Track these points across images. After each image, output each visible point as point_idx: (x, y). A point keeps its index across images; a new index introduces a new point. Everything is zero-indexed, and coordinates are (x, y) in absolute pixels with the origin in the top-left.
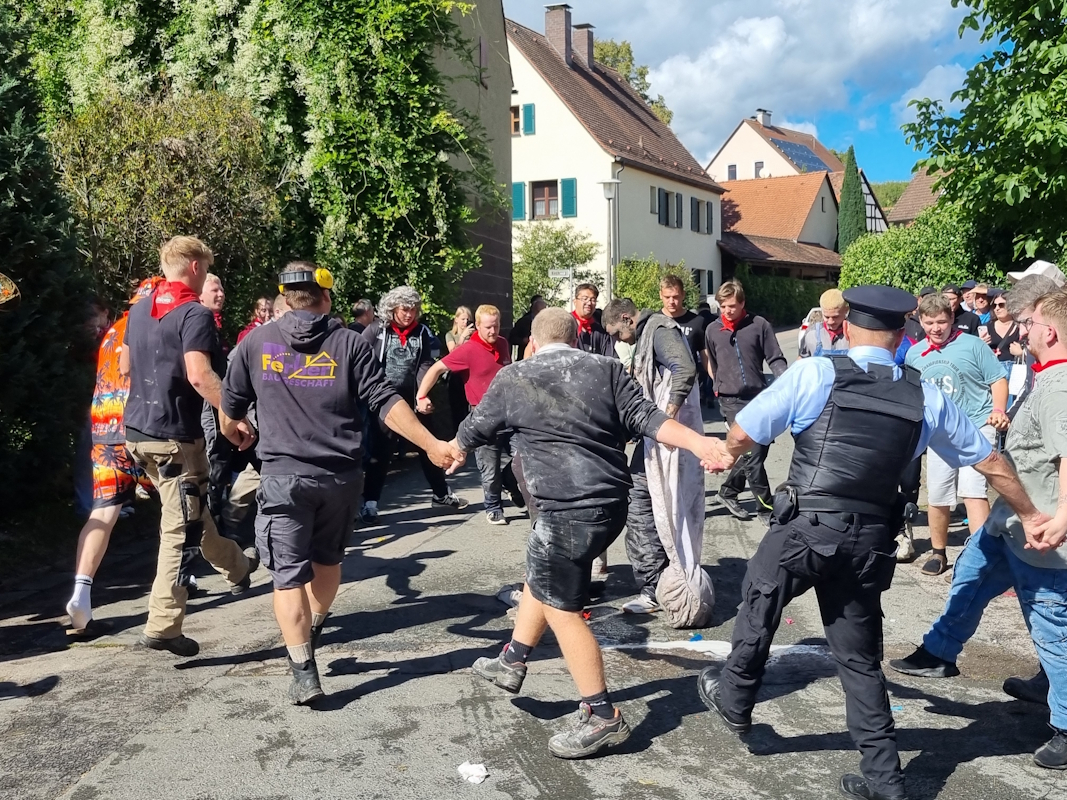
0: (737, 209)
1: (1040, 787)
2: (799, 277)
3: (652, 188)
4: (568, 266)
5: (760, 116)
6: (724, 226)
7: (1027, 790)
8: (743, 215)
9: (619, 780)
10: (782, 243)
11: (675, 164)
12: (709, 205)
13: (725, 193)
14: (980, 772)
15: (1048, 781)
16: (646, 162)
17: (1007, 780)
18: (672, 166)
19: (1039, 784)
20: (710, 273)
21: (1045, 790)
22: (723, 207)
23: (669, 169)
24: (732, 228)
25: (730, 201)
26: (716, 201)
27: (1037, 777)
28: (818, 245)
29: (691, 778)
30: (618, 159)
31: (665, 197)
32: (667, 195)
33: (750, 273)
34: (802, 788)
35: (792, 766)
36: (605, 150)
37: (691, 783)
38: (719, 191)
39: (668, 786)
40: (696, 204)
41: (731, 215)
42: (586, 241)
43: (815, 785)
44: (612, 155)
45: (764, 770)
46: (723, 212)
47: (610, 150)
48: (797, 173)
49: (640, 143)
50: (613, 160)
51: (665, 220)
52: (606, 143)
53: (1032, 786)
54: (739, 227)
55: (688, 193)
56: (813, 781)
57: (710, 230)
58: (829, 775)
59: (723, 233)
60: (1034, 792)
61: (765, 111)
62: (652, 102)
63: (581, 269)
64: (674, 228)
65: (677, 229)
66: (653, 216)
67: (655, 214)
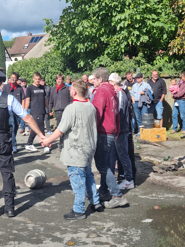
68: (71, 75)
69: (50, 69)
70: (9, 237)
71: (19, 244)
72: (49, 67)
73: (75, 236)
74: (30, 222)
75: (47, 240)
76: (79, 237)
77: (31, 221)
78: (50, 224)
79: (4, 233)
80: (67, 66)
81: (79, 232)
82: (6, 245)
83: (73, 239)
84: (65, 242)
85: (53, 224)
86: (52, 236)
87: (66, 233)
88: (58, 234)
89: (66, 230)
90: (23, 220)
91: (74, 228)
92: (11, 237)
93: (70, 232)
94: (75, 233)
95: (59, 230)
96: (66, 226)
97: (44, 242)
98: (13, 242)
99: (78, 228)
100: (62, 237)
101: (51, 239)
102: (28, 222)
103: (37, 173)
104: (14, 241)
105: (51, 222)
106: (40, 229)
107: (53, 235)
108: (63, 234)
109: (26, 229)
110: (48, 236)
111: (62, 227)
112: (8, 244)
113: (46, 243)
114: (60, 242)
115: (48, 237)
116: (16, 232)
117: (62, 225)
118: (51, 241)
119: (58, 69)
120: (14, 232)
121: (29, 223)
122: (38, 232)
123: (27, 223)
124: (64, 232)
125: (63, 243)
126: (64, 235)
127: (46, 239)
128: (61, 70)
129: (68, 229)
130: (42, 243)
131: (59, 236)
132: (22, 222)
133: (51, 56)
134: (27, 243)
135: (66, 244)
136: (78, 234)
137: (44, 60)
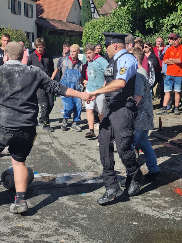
0: (43, 8)
1: (157, 214)
6: (37, 15)
7: (153, 215)
8: (45, 10)
9: (10, 227)
10: (60, 22)
12: (31, 6)
13: (38, 2)
14: (137, 211)
15: (160, 212)
17: (147, 213)
19: (157, 213)
20: (33, 33)
21: (159, 215)
22: (37, 7)
24: (41, 16)
25: (40, 4)
26: (34, 4)
27: (156, 211)
28: (73, 23)
29: (36, 223)
33: (48, 34)
34: (77, 223)
35: (73, 215)
37: (37, 225)
38: (35, 0)
39: (28, 227)
40: (26, 5)
41: (40, 10)
43: (82, 221)
45: (63, 218)
46: (37, 9)
51: (14, 12)
53: (155, 214)
54: (44, 15)
55: (23, 1)
56: (81, 220)
57: (32, 16)
58: (86, 217)
59: (37, 18)
60: (155, 216)
64: (18, 15)
65: (19, 15)
66: (9, 9)
67: (10, 9)
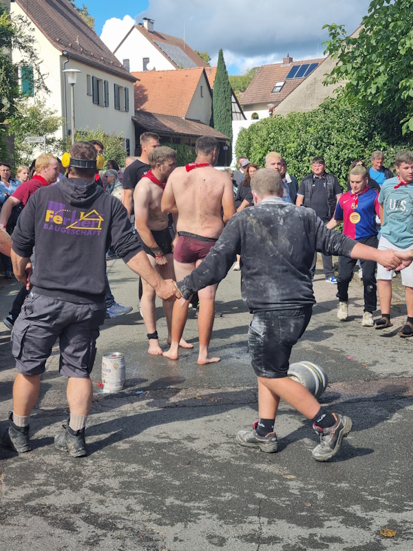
0: (145, 93)
2: (189, 145)
3: (88, 76)
4: (41, 135)
5: (146, 24)
6: (136, 106)
8: (149, 98)
10: (175, 119)
11: (102, 58)
12: (126, 90)
13: (137, 82)
16: (83, 56)
18: (101, 60)
20: (128, 141)
22: (135, 91)
23: (98, 61)
24: (142, 107)
25: (141, 87)
26: (131, 87)
28: (198, 121)
30: (65, 53)
31: (96, 83)
32: (98, 81)
36: (55, 46)
38: (132, 80)
40: (117, 89)
41: (141, 98)
42: (53, 115)
44: (60, 50)
46: (136, 95)
47: (59, 46)
48: (174, 68)
49: (77, 42)
50: (61, 54)
51: (96, 101)
52: (55, 41)
54: (147, 107)
55: (112, 81)
57: (127, 109)
59: (136, 111)
61: (149, 20)
62: (78, 10)
63: (50, 136)
64: (103, 107)
65: (105, 108)
66: (89, 97)
67: (90, 95)
68: (384, 150)
69: (335, 137)
70: (247, 507)
71: (269, 523)
72: (334, 134)
73: (398, 517)
74: (293, 477)
75: (334, 520)
76: (406, 519)
77: (295, 474)
78: (339, 485)
79: (236, 496)
80: (375, 128)
81: (407, 508)
82: (241, 522)
83: (392, 524)
84: (374, 528)
85: (344, 485)
86: (344, 513)
87: (375, 509)
88: (356, 509)
89: (377, 502)
90: (277, 472)
91: (396, 500)
92: (252, 506)
93: (386, 507)
94: (398, 510)
95: (359, 500)
96: (377, 494)
97: (327, 524)
98: (256, 518)
99: (403, 499)
100: (366, 517)
101: (341, 518)
102: (288, 477)
103: (307, 370)
104: (259, 516)
105: (339, 481)
106: (316, 496)
107: (346, 509)
108: (370, 511)
109: (285, 491)
110: (337, 513)
111: (367, 494)
112: (245, 522)
113: (331, 527)
114: (364, 527)
115: (335, 514)
116: (263, 497)
117: (365, 491)
118: (341, 522)
119: (354, 137)
120: (259, 495)
121: (291, 480)
122: (311, 501)
123: (286, 480)
124: (372, 506)
125: (370, 529)
126: (371, 513)
127: (331, 518)
128: (360, 140)
129: (382, 500)
130: (321, 526)
131: (360, 514)
132: (275, 474)
133: (338, 108)
134: (288, 522)
135: (378, 533)
136: (404, 514)
137: (321, 117)
